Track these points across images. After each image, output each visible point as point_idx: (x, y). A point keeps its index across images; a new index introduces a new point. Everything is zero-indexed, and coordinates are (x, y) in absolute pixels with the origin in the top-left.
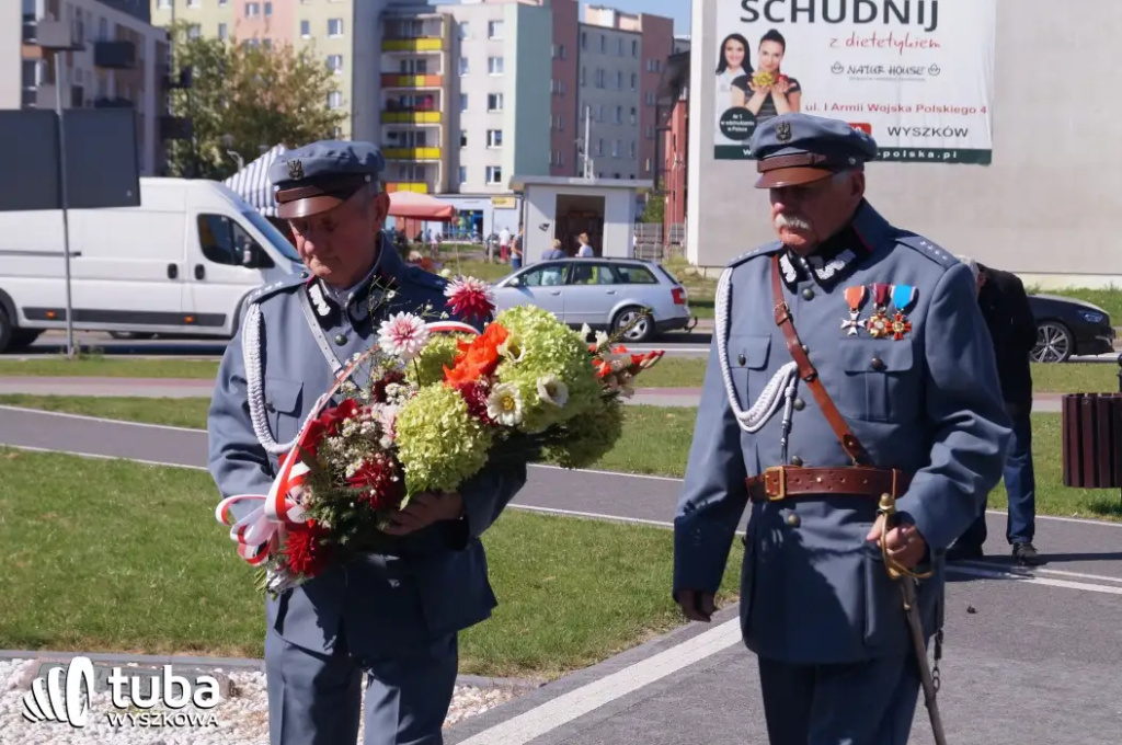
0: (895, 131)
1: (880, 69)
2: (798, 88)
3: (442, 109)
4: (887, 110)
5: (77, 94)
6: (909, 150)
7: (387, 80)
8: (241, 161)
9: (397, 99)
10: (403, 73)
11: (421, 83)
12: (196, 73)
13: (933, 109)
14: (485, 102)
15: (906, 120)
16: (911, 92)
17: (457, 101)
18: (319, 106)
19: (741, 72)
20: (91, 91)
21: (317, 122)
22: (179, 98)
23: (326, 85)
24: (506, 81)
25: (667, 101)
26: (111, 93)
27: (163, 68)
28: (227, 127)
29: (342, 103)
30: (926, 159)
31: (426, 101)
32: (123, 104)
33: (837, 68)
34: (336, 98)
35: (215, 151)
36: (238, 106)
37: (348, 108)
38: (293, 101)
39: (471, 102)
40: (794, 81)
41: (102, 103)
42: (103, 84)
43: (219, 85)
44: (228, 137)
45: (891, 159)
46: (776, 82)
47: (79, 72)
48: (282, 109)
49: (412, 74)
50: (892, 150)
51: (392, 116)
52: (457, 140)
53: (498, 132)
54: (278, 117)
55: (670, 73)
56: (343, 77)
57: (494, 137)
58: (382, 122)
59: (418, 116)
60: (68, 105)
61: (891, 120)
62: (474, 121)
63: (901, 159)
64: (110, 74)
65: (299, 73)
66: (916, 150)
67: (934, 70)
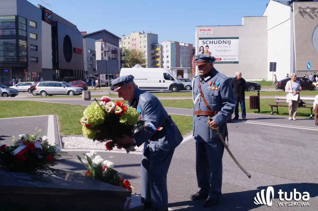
0: (225, 59)
1: (222, 50)
2: (211, 53)
3: (160, 58)
4: (223, 56)
5: (109, 57)
6: (227, 62)
7: (152, 54)
8: (132, 66)
9: (154, 57)
10: (155, 53)
11: (157, 54)
12: (126, 54)
13: (230, 56)
14: (166, 57)
15: (227, 58)
16: (227, 53)
17: (162, 57)
18: (143, 58)
19: (203, 51)
20: (111, 57)
21: (143, 60)
22: (123, 58)
23: (144, 55)
24: (169, 54)
25: (192, 56)
26: (114, 57)
27: (121, 53)
28: (130, 62)
29: (146, 58)
30: (229, 63)
31: (158, 57)
32: (116, 59)
33: (216, 50)
34: (145, 57)
35: (128, 65)
36: (132, 58)
37: (147, 58)
38: (139, 58)
39: (164, 57)
40: (210, 52)
41: (113, 59)
42: (113, 56)
43: (129, 55)
44: (130, 63)
45: (224, 63)
46: (208, 53)
47: (109, 54)
48: (138, 59)
49: (156, 53)
50: (224, 62)
51: (153, 59)
52: (163, 62)
53: (168, 61)
54: (137, 60)
55: (192, 52)
56: (146, 54)
57: (168, 62)
58: (152, 60)
59: (157, 59)
60: (108, 59)
61: (224, 58)
62: (165, 59)
63: (226, 63)
64: (114, 55)
65: (140, 54)
66: (228, 62)
67: (230, 50)
